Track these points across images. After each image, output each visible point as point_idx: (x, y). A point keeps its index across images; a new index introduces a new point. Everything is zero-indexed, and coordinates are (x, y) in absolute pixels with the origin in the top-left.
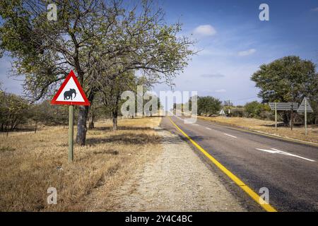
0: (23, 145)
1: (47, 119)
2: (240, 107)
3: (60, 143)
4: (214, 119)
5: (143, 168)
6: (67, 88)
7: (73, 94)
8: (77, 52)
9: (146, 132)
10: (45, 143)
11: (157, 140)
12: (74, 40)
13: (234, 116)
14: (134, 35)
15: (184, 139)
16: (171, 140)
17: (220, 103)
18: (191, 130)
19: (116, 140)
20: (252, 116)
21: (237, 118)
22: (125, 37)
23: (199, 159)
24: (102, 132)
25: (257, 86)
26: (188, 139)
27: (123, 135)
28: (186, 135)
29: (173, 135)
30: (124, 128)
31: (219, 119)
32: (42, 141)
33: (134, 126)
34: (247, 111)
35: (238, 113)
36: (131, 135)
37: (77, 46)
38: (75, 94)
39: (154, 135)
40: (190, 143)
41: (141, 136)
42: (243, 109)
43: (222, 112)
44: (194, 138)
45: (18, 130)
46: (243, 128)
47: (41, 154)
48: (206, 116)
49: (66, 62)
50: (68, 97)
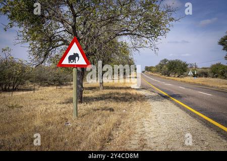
0: (28, 103)
1: (41, 81)
2: (205, 68)
3: (59, 101)
4: (182, 79)
5: (142, 124)
6: (71, 53)
7: (77, 58)
8: (75, 21)
9: (129, 91)
10: (46, 102)
11: (142, 98)
12: (73, 11)
13: (200, 76)
14: (123, 5)
15: (165, 97)
16: (154, 98)
17: (187, 65)
18: (168, 89)
19: (106, 98)
20: (217, 77)
21: (203, 79)
22: (115, 7)
23: (188, 115)
24: (91, 91)
25: (223, 49)
26: (168, 97)
27: (111, 94)
28: (165, 94)
29: (153, 94)
30: (108, 88)
31: (187, 79)
32: (43, 99)
33: (116, 86)
34: (212, 72)
35: (204, 74)
36: (118, 94)
37: (75, 16)
38: (79, 57)
39: (137, 94)
40: (172, 101)
41: (126, 94)
42: (208, 70)
43: (190, 73)
44: (174, 96)
45: (19, 90)
46: (212, 87)
47: (46, 111)
48: (174, 77)
49: (65, 31)
50: (72, 61)
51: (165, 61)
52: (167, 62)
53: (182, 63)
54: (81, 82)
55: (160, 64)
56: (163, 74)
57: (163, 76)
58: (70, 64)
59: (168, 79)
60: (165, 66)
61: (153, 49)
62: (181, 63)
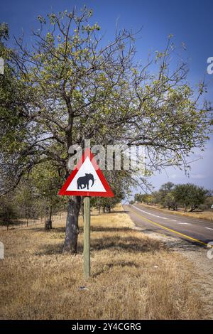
8: (71, 122)
16: (181, 246)
17: (205, 193)
31: (207, 215)
37: (72, 115)
38: (93, 181)
48: (185, 211)
49: (52, 138)
50: (83, 186)
51: (170, 185)
52: (173, 188)
53: (197, 188)
54: (76, 219)
55: (161, 190)
56: (164, 207)
57: (166, 210)
58: (80, 190)
59: (177, 214)
60: (169, 194)
61: (183, 168)
62: (195, 188)
